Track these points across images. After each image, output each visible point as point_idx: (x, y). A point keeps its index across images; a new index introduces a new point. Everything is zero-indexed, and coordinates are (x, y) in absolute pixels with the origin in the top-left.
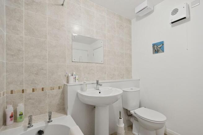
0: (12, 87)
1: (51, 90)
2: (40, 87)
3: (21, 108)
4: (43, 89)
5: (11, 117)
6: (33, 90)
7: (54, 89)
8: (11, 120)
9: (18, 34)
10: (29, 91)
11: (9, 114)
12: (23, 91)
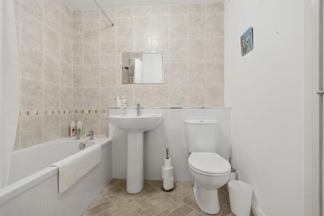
0: (76, 108)
1: (103, 113)
2: (94, 109)
3: (80, 125)
4: (96, 111)
5: (73, 130)
6: (89, 112)
7: (105, 112)
8: (73, 133)
9: (79, 64)
10: (87, 112)
11: (72, 128)
12: (83, 112)
